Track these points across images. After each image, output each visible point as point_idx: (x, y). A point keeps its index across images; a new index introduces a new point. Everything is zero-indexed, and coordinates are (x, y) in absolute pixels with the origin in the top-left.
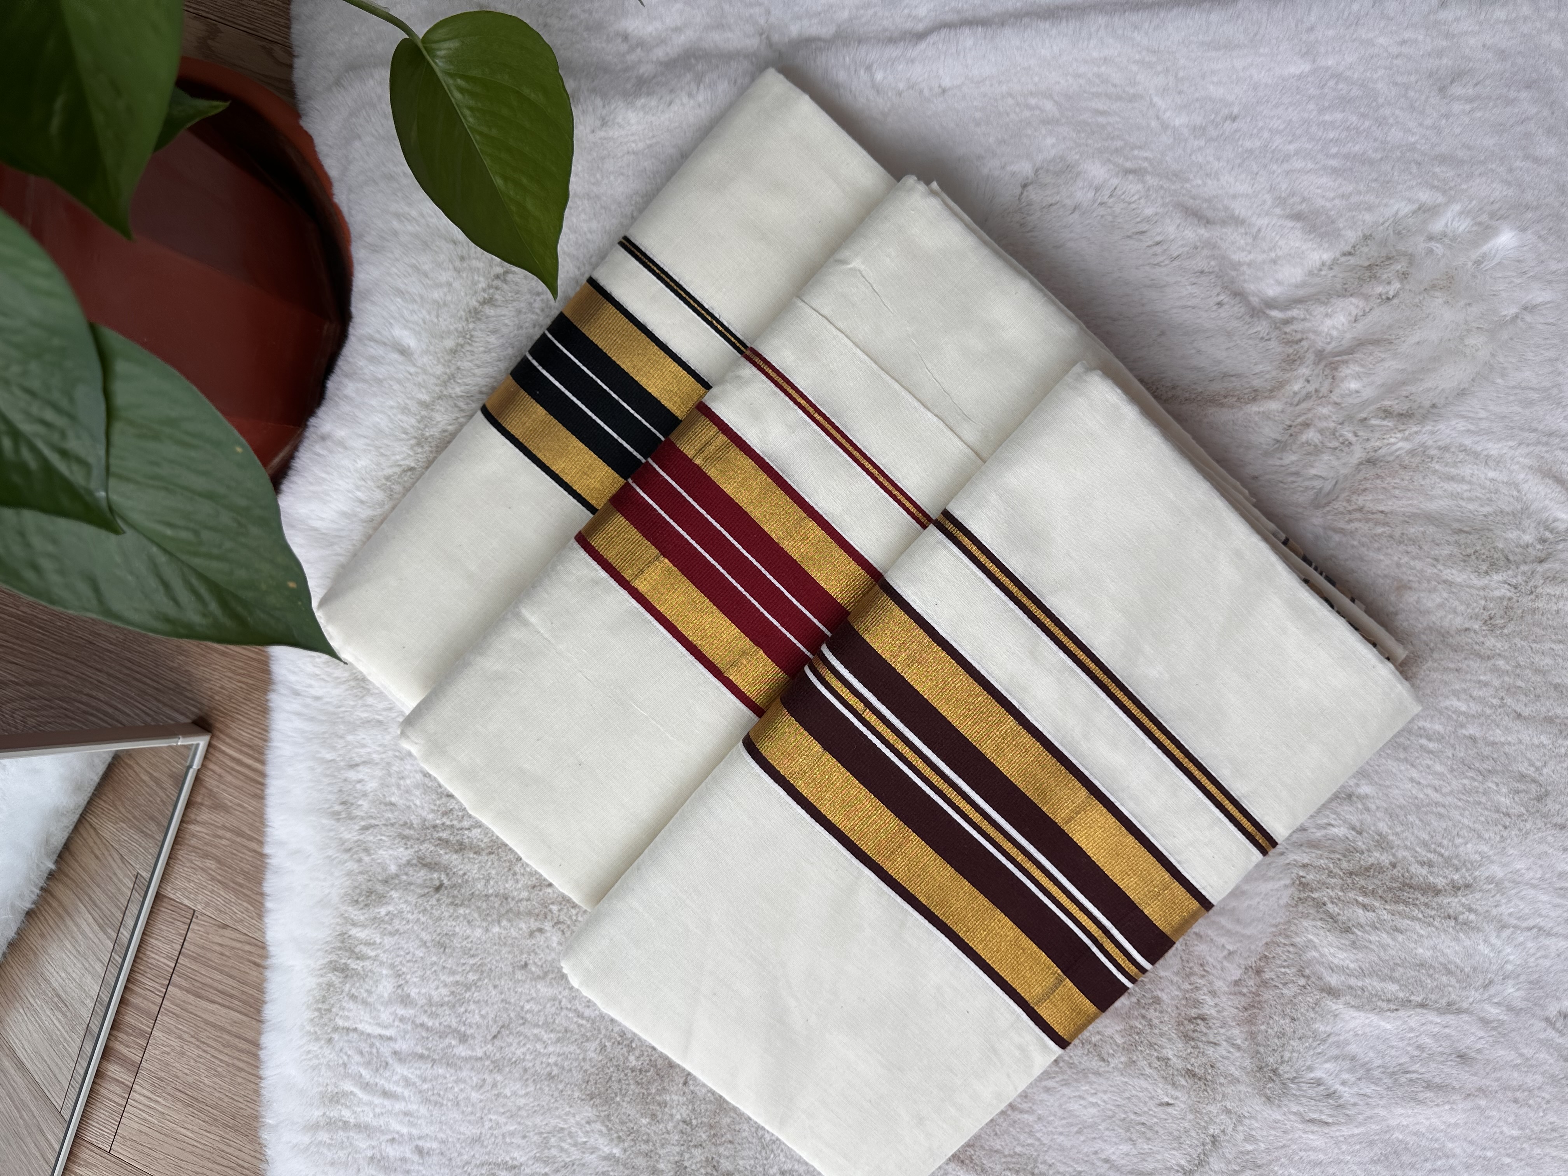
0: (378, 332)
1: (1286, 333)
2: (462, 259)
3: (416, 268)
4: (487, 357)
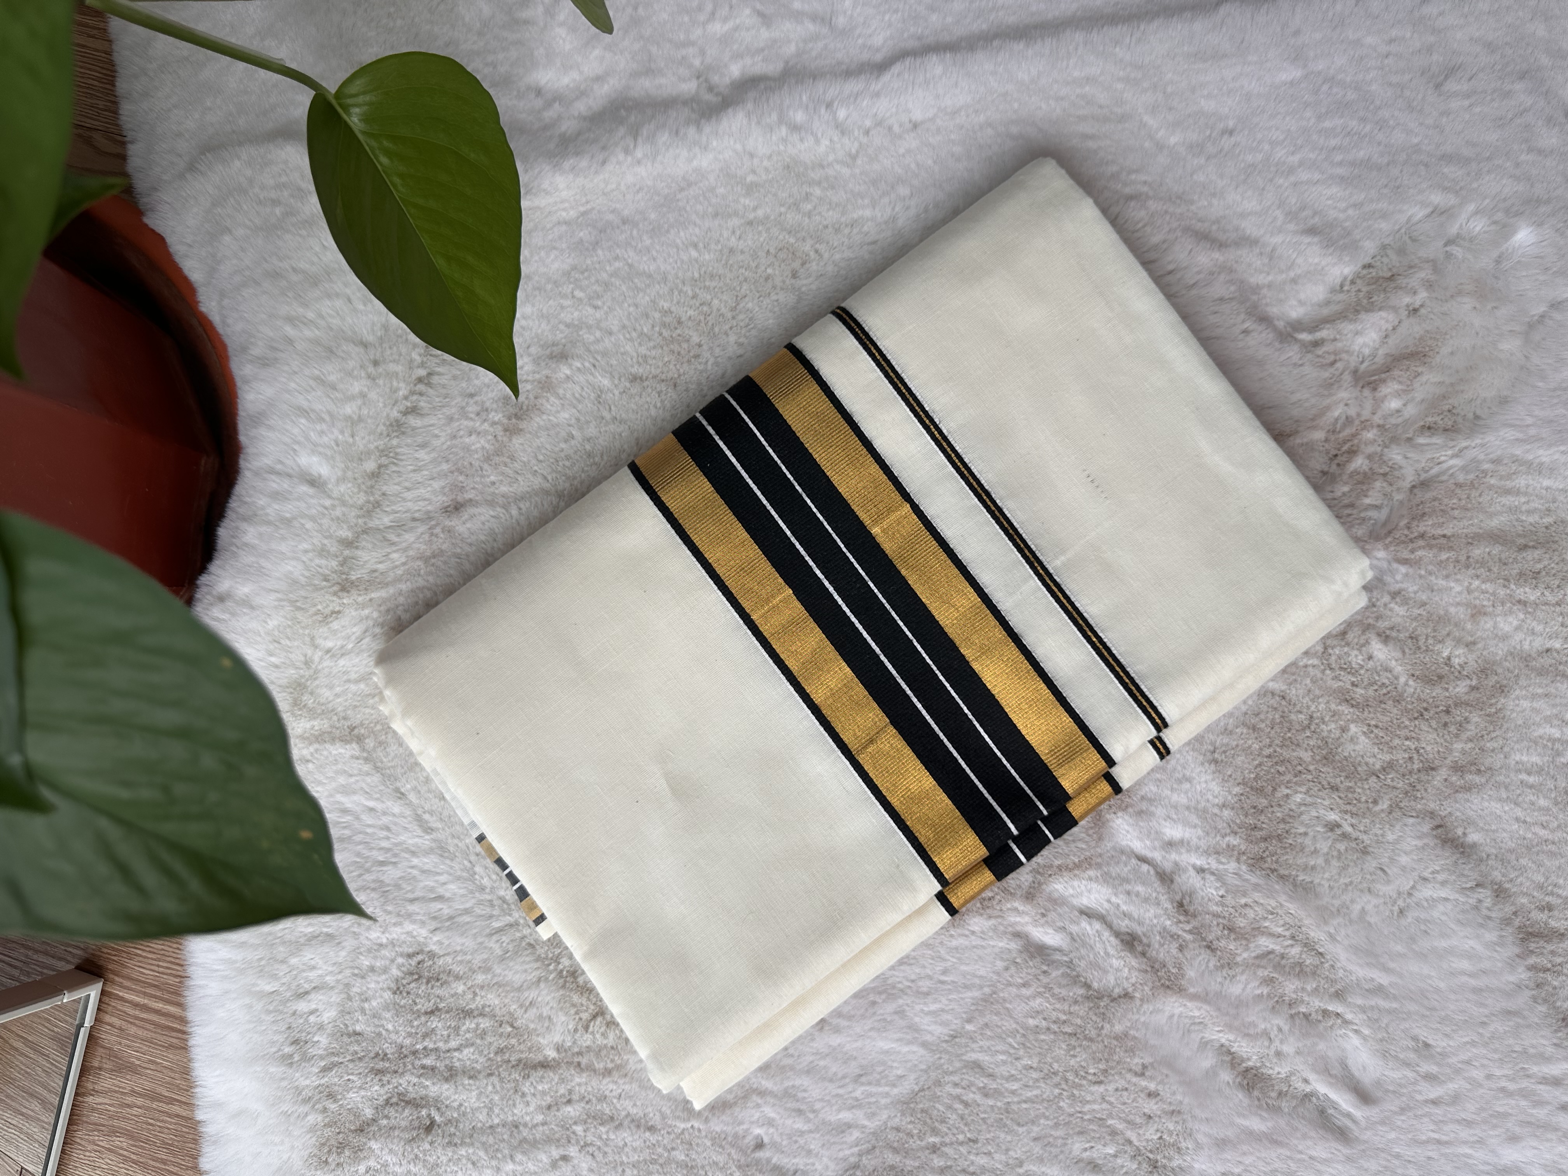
0: (281, 462)
1: (1318, 356)
2: (376, 363)
3: (320, 381)
4: (418, 477)
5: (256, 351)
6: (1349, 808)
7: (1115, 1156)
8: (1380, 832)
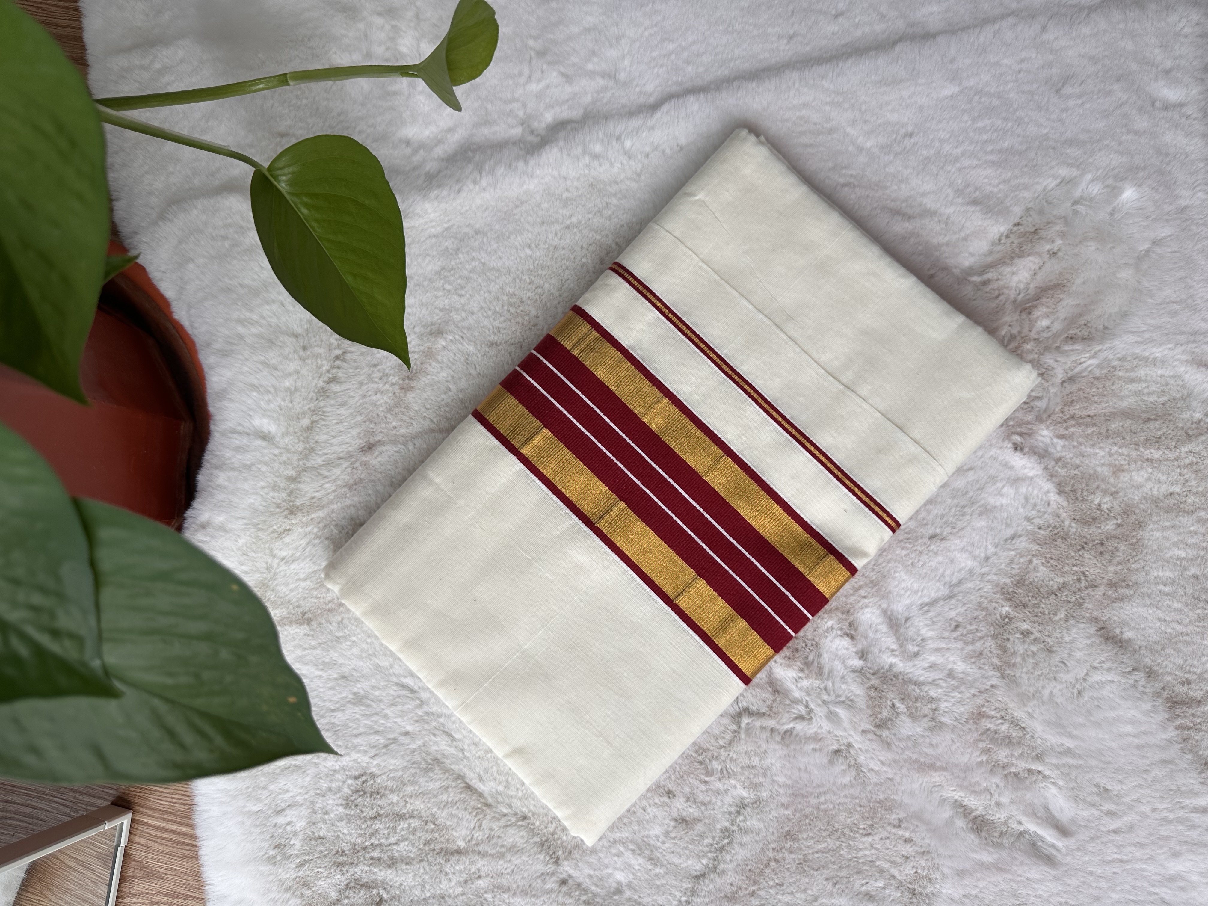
0: (240, 424)
2: (305, 348)
3: (265, 364)
4: (341, 428)
5: (217, 346)
6: (1035, 619)
7: (884, 888)
8: (1059, 636)
